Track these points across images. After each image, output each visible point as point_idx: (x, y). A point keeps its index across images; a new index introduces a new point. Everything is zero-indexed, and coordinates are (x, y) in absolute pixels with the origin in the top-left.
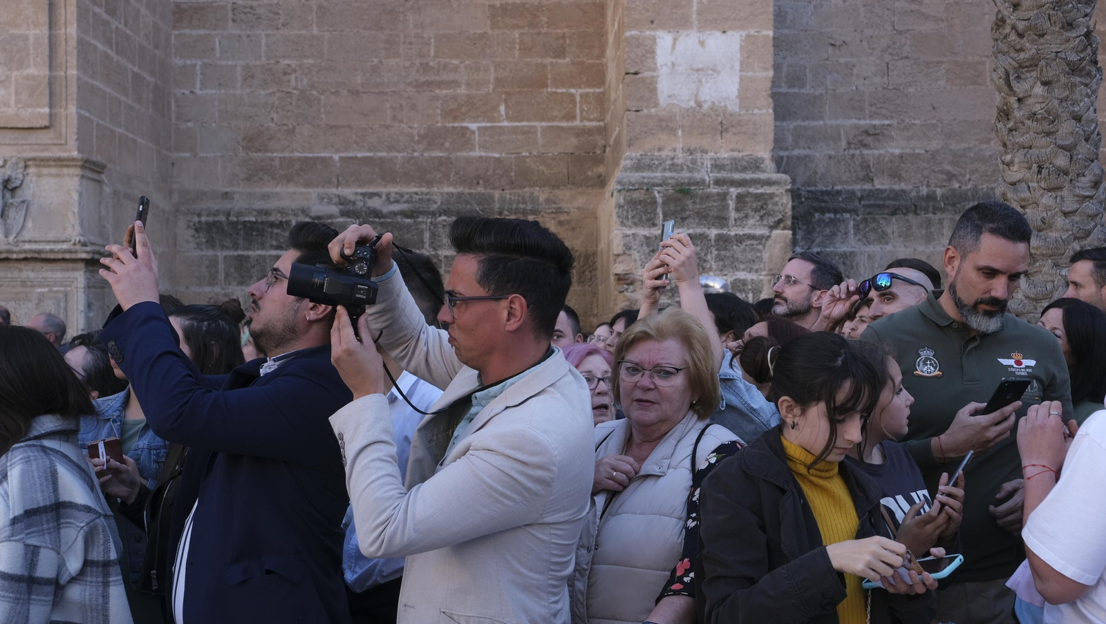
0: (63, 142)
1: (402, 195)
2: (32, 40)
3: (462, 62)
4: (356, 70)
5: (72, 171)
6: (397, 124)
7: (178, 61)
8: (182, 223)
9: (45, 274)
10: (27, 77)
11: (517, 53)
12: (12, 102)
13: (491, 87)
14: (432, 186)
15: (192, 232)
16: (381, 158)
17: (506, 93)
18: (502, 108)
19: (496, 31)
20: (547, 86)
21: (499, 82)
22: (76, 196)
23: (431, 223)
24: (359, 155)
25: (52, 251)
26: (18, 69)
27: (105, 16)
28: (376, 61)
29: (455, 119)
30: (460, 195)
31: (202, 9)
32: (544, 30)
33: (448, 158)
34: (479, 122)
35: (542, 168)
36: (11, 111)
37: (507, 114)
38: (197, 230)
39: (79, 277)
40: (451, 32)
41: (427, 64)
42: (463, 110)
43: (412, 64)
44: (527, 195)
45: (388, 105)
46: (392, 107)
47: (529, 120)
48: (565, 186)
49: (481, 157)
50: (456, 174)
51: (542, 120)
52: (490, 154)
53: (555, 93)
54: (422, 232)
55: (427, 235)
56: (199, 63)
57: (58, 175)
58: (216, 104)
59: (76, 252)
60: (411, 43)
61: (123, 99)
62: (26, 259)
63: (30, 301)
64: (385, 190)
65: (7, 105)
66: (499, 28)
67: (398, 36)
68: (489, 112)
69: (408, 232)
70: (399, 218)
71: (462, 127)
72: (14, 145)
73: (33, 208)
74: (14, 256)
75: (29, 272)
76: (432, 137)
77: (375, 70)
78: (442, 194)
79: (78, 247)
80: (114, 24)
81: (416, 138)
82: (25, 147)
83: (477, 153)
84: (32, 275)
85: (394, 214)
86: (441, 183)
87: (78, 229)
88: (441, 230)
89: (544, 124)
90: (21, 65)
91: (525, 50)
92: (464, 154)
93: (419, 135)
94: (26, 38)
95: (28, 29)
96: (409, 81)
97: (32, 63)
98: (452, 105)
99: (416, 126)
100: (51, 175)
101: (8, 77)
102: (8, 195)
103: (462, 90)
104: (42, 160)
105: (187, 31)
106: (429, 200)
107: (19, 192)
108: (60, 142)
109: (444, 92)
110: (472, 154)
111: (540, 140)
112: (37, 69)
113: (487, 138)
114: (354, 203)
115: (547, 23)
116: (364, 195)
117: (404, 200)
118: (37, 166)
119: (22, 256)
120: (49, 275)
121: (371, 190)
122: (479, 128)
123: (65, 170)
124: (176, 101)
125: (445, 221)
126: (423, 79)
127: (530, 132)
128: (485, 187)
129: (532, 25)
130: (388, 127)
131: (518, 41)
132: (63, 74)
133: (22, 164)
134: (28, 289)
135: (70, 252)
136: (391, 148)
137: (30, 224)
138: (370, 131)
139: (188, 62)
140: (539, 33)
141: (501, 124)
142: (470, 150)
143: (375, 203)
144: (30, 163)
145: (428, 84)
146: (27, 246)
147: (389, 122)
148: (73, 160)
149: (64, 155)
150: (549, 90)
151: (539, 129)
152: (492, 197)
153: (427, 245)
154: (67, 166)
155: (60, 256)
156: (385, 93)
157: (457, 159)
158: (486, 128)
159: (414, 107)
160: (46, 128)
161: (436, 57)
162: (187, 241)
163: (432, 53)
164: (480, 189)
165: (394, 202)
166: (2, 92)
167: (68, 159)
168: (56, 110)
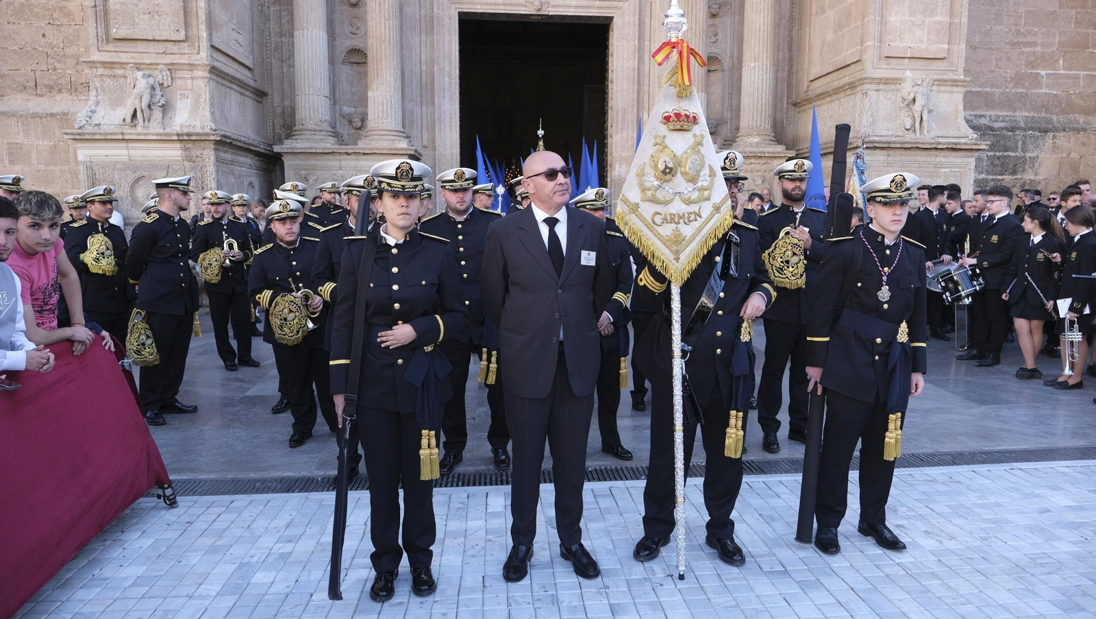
0: (956, 69)
1: (998, 117)
3: (1040, 30)
4: (976, 32)
5: (959, 89)
6: (998, 70)
9: (951, 159)
10: (936, 23)
11: (1073, 25)
12: (925, 40)
13: (1056, 47)
14: (1016, 112)
16: (986, 92)
17: (1064, 52)
18: (1061, 61)
19: (1062, 10)
20: (1088, 48)
21: (1061, 44)
23: (1023, 135)
24: (974, 90)
26: (930, 16)
28: (988, 27)
29: (1033, 68)
30: (1033, 117)
32: (1090, 11)
33: (1026, 93)
34: (1047, 70)
35: (1080, 101)
36: (923, 46)
37: (1063, 66)
39: (972, 162)
40: (1035, 9)
41: (1019, 30)
42: (1038, 62)
43: (1010, 30)
44: (1072, 119)
45: (993, 57)
46: (996, 59)
47: (1076, 70)
48: (1093, 114)
49: (1046, 93)
50: (1030, 104)
51: (1084, 70)
52: (1051, 92)
53: (1093, 52)
54: (1017, 141)
55: (1020, 143)
57: (951, 92)
60: (1010, 16)
63: (940, 177)
64: (987, 113)
65: (921, 42)
66: (1064, 8)
67: (1003, 10)
68: (1053, 64)
69: (1010, 141)
70: (1004, 132)
71: (1036, 73)
72: (924, 70)
74: (940, 147)
76: (1018, 80)
77: (987, 33)
78: (1022, 116)
81: (1009, 79)
82: (931, 72)
83: (1044, 90)
84: (943, 160)
85: (1002, 129)
86: (1021, 109)
87: (969, 130)
88: (1029, 140)
89: (1085, 73)
90: (932, 14)
91: (1078, 23)
92: (1036, 91)
93: (1010, 78)
96: (1007, 41)
97: (939, 13)
98: (1032, 59)
99: (1009, 71)
100: (946, 92)
101: (923, 22)
103: (1039, 49)
104: (945, 81)
106: (1015, 120)
108: (953, 69)
109: (1028, 49)
110: (1041, 91)
111: (1082, 83)
112: (942, 18)
113: (1051, 81)
114: (971, 121)
115: (1092, 6)
116: (976, 116)
117: (1000, 119)
118: (938, 85)
119: (945, 147)
121: (979, 113)
122: (1046, 74)
123: (955, 89)
125: (1031, 134)
126: (1016, 40)
127: (1076, 77)
128: (1046, 113)
129: (1083, 7)
130: (992, 72)
131: (1074, 17)
132: (958, 20)
133: (930, 84)
134: (937, 170)
136: (992, 86)
138: (981, 74)
140: (1087, 13)
141: (1060, 72)
142: (1040, 89)
143: (983, 121)
144: (936, 83)
145: (1019, 43)
146: (942, 140)
147: (993, 68)
149: (957, 78)
150: (1090, 50)
151: (1082, 76)
152: (1052, 120)
153: (1019, 150)
154: (957, 86)
156: (992, 49)
157: (1032, 93)
158: (1050, 74)
159: (1009, 59)
160: (945, 58)
161: (1024, 25)
163: (1023, 23)
164: (1044, 114)
165: (995, 121)
166: (919, 33)
167: (960, 81)
168: (951, 47)
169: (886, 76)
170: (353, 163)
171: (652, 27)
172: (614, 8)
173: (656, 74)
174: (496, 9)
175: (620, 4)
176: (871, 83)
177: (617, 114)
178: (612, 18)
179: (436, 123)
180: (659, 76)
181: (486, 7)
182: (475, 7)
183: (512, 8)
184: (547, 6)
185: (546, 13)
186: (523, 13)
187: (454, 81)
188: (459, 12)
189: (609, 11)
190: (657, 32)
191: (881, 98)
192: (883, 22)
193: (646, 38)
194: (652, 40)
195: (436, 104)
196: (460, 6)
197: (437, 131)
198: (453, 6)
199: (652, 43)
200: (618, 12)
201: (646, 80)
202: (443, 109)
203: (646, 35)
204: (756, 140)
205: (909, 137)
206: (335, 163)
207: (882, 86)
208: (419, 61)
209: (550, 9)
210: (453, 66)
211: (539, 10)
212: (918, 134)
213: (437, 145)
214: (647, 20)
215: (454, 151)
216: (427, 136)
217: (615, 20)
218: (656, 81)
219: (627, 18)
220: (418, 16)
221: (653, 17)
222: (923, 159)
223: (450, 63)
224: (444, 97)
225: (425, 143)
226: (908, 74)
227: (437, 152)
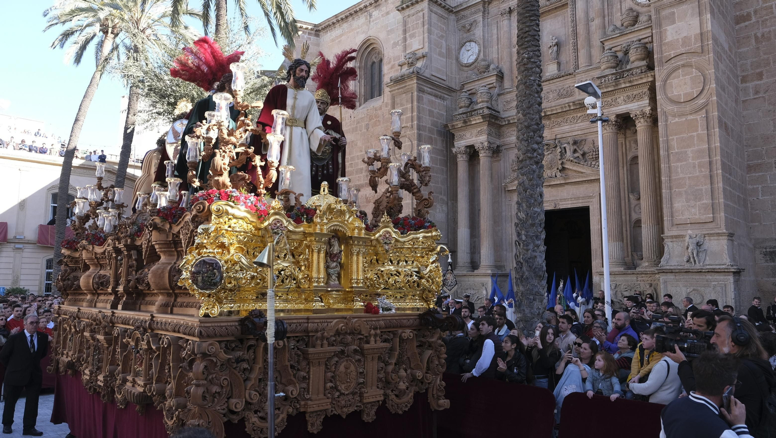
0: (719, 227)
2: (704, 190)
5: (723, 237)
7: (750, 187)
8: (758, 252)
9: (716, 277)
10: (703, 204)
12: (698, 213)
15: (763, 256)
22: (726, 247)
25: (719, 269)
26: (699, 201)
27: (729, 176)
31: (760, 165)
36: (697, 217)
38: (765, 255)
39: (731, 278)
56: (760, 186)
57: (718, 239)
58: (770, 202)
59: (730, 269)
61: (736, 206)
62: (708, 272)
65: (695, 215)
72: (699, 229)
73: (708, 252)
74: (703, 271)
75: (709, 277)
79: (730, 267)
80: (732, 178)
82: (703, 230)
84: (710, 277)
87: (729, 260)
90: (700, 199)
94: (702, 190)
95: (702, 186)
97: (704, 199)
100: (715, 240)
101: (695, 205)
102: (698, 248)
104: (711, 234)
105: (754, 174)
107: (702, 246)
112: (707, 201)
118: (709, 236)
119: (707, 270)
120: (718, 277)
123: (721, 238)
124: (750, 203)
132: (717, 201)
133: (703, 236)
135: (727, 269)
137: (707, 258)
139: (755, 186)
144: (706, 235)
146: (708, 267)
148: (724, 233)
149: (720, 232)
154: (721, 236)
155: (723, 270)
160: (712, 222)
162: (761, 259)
166: (693, 210)
167: (722, 233)
168: (716, 215)
169: (676, 234)
170: (472, 279)
172: (589, 202)
175: (591, 200)
176: (668, 238)
178: (589, 207)
183: (546, 208)
184: (558, 205)
186: (549, 209)
189: (587, 204)
191: (675, 245)
192: (672, 208)
200: (591, 204)
204: (647, 264)
205: (687, 266)
206: (467, 279)
207: (674, 239)
209: (560, 206)
211: (555, 207)
212: (693, 264)
219: (595, 206)
222: (697, 277)
226: (690, 232)
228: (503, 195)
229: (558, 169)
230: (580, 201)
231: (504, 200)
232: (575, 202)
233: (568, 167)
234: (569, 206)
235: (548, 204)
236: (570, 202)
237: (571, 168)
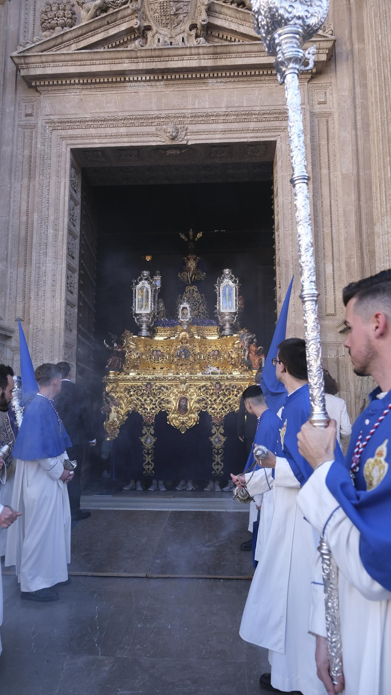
171: (330, 150)
172: (276, 129)
173: (341, 210)
174: (118, 142)
175: (285, 124)
177: (287, 266)
178: (275, 142)
179: (32, 287)
180: (345, 211)
181: (105, 141)
182: (91, 141)
183: (139, 139)
184: (184, 133)
185: (184, 142)
186: (154, 144)
187: (61, 233)
188: (72, 150)
189: (268, 134)
190: (338, 156)
193: (323, 165)
194: (331, 167)
195: (34, 262)
196: (73, 142)
197: (32, 297)
198: (64, 142)
199: (331, 171)
200: (282, 134)
201: (327, 220)
202: (43, 268)
203: (322, 161)
208: (17, 211)
209: (189, 137)
210: (61, 214)
211: (173, 139)
213: (31, 316)
214: (324, 142)
215: (57, 325)
216: (22, 305)
217: (278, 145)
218: (342, 220)
220: (20, 157)
221: (330, 138)
223: (57, 210)
224: (46, 254)
225: (19, 314)
227: (31, 326)
228: (9, 96)
229: (193, 27)
230: (252, 125)
231: (9, 109)
232: (235, 126)
233: (226, 24)
234: (217, 139)
235: (152, 129)
236: (221, 126)
237: (233, 27)
